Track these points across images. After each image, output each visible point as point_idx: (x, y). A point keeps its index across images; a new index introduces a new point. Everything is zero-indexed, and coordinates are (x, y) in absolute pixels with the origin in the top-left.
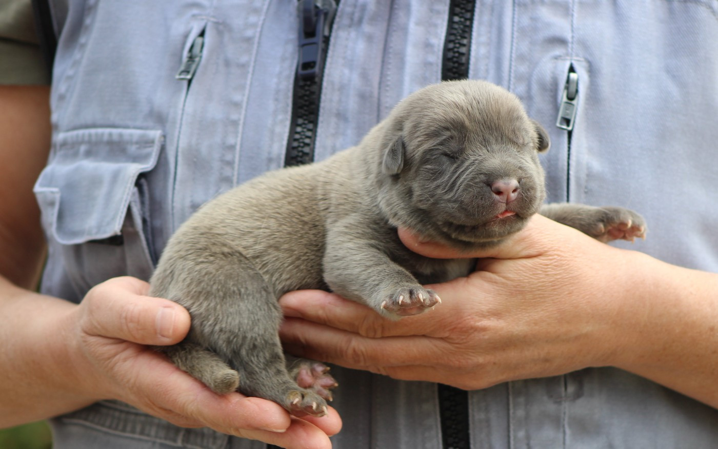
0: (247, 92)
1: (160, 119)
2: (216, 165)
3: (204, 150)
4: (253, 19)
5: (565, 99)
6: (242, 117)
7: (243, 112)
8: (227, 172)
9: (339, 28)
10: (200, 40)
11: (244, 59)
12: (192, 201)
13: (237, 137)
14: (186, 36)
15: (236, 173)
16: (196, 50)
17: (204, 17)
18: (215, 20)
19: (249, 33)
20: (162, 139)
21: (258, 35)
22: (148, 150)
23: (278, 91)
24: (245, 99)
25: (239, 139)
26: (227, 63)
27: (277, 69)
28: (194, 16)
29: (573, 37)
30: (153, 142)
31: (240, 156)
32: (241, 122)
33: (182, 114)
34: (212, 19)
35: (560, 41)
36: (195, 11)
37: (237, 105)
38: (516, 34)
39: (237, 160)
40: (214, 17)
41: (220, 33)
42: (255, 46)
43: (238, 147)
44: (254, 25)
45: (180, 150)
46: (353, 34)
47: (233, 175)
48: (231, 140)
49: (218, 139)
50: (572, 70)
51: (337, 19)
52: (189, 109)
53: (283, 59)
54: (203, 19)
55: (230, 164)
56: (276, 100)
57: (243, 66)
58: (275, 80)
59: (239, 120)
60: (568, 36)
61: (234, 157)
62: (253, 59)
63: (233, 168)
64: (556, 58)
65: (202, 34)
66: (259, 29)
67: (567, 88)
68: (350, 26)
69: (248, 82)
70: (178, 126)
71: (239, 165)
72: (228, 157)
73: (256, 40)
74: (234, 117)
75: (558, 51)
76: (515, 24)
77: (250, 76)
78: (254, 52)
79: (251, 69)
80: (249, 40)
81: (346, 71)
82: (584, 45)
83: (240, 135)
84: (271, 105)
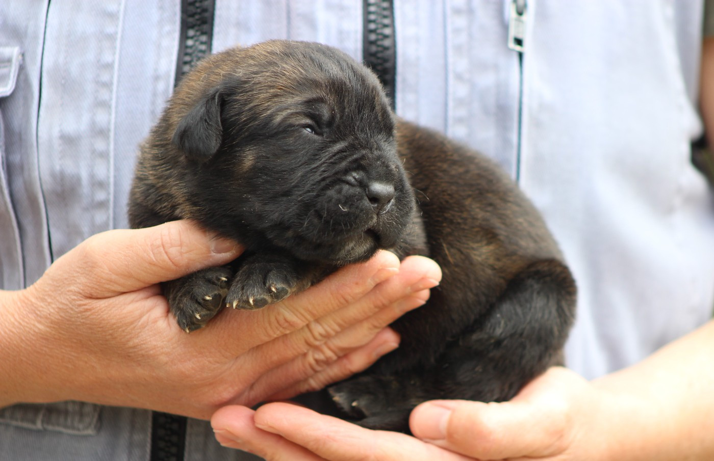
1: (17, 34)
2: (90, 87)
3: (74, 69)
6: (120, 30)
7: (120, 24)
8: (104, 95)
12: (61, 131)
13: (114, 54)
15: (114, 96)
20: (20, 57)
22: (4, 70)
24: (122, 8)
25: (117, 56)
30: (9, 61)
31: (119, 76)
32: (119, 36)
37: (112, 16)
39: (115, 81)
43: (116, 66)
45: (44, 70)
47: (111, 99)
48: (107, 58)
49: (91, 56)
55: (107, 85)
59: (116, 33)
61: (112, 77)
63: (111, 91)
70: (41, 41)
71: (118, 86)
72: (105, 77)
74: (110, 29)
83: (118, 52)
84: (155, 15)
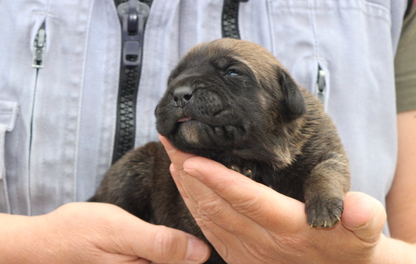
0: (83, 75)
1: (15, 93)
2: (61, 132)
3: (52, 119)
4: (83, 17)
5: (318, 91)
6: (81, 95)
7: (81, 91)
8: (71, 138)
9: (150, 27)
10: (42, 32)
11: (78, 49)
14: (31, 27)
15: (77, 139)
16: (41, 39)
17: (43, 13)
18: (52, 16)
19: (81, 28)
20: (18, 109)
21: (88, 30)
22: (7, 116)
23: (107, 76)
24: (82, 80)
25: (79, 113)
26: (65, 51)
27: (105, 58)
28: (34, 11)
29: (316, 42)
30: (11, 110)
31: (81, 126)
32: (80, 99)
33: (35, 91)
34: (50, 15)
35: (306, 45)
36: (35, 7)
37: (76, 86)
38: (274, 38)
39: (78, 129)
40: (50, 13)
41: (56, 26)
42: (87, 40)
43: (79, 119)
44: (84, 23)
45: (34, 119)
46: (161, 32)
47: (75, 140)
48: (73, 113)
49: (62, 112)
50: (320, 68)
51: (149, 21)
52: (40, 87)
53: (109, 50)
54: (42, 15)
55: (73, 131)
56: (106, 82)
57: (78, 54)
58: (104, 66)
59: (79, 97)
60: (313, 41)
61: (76, 126)
62: (86, 49)
63: (75, 135)
64: (307, 58)
65: (43, 26)
66: (88, 26)
67: (318, 82)
68: (158, 26)
69: (83, 68)
70: (32, 100)
71: (80, 132)
72: (71, 126)
73: (87, 35)
74: (75, 94)
75: (307, 52)
76: (272, 30)
77: (84, 63)
78: (86, 44)
79: (84, 58)
80: (81, 34)
81: (158, 62)
82: (324, 48)
83: (80, 110)
84: (102, 87)
